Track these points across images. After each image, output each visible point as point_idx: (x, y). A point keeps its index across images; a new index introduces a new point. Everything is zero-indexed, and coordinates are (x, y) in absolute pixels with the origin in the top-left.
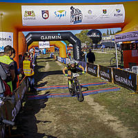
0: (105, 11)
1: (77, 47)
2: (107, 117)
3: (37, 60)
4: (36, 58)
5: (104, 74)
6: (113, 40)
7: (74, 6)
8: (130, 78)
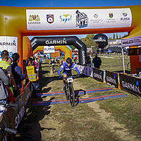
3: (42, 65)
8: (137, 84)
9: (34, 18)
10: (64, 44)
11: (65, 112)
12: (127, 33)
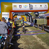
0: (41, 6)
1: (31, 18)
2: (42, 43)
5: (40, 27)
6: (43, 15)
7: (30, 4)
10: (24, 15)
11: (25, 38)
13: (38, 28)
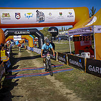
0: (61, 14)
1: (41, 40)
2: (65, 91)
3: (12, 49)
4: (11, 48)
5: (61, 58)
6: (67, 34)
7: (39, 10)
8: (80, 61)
9: (6, 15)
10: (28, 34)
12: (72, 26)
13: (57, 60)
